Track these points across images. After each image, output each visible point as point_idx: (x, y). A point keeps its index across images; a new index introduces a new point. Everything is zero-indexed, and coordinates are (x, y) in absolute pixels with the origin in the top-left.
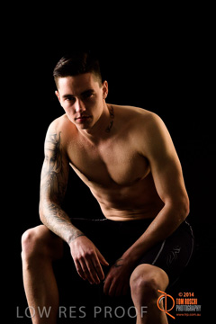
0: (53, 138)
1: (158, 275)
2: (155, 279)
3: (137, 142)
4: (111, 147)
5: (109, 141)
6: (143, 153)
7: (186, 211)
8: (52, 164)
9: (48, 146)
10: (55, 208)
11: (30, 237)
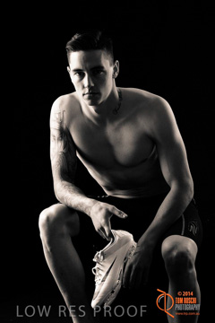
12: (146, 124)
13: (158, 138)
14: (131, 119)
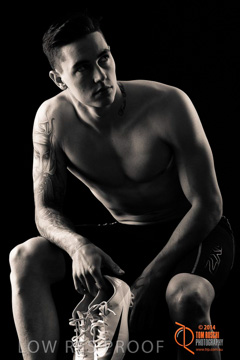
0: (44, 127)
11: (19, 253)
12: (159, 126)
13: (175, 142)
14: (141, 121)
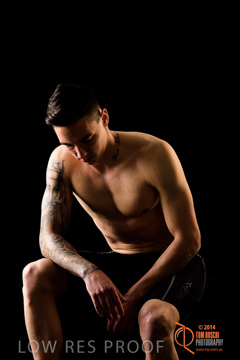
0: (56, 166)
1: (168, 311)
2: (165, 315)
3: (145, 172)
4: (118, 176)
5: (116, 169)
6: (153, 184)
7: (197, 245)
8: (55, 194)
9: (51, 175)
10: (61, 241)
11: (31, 271)
